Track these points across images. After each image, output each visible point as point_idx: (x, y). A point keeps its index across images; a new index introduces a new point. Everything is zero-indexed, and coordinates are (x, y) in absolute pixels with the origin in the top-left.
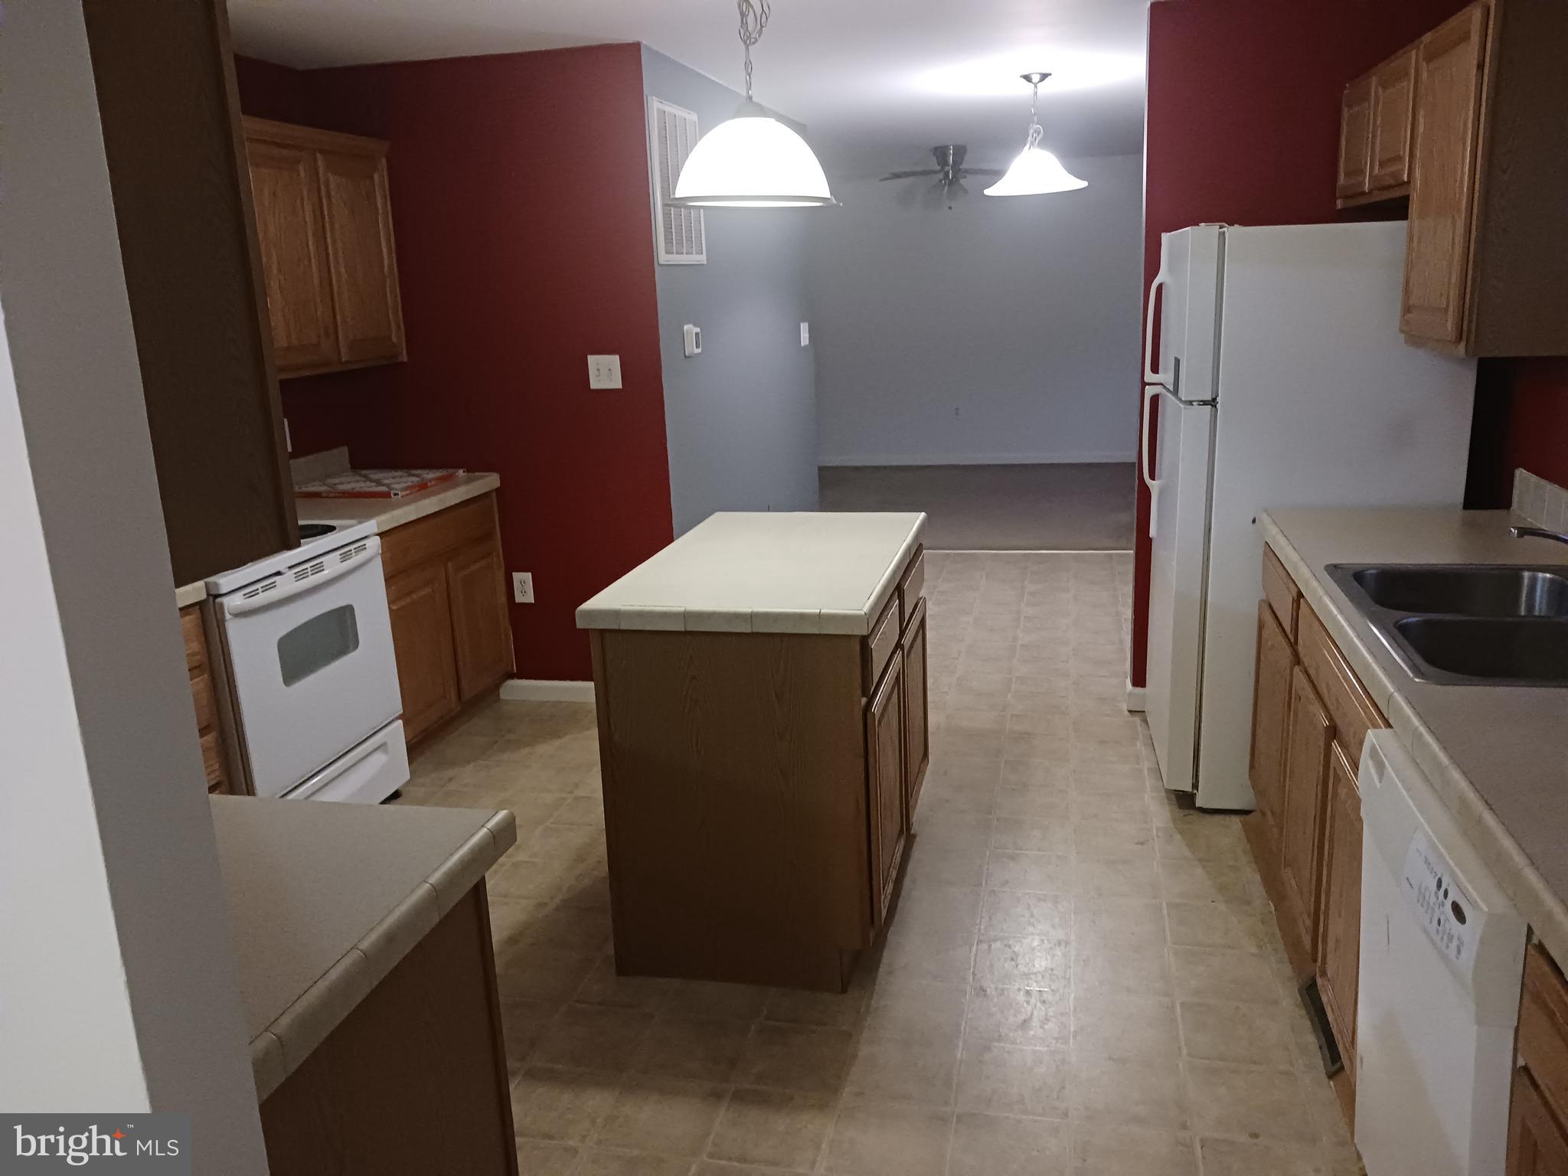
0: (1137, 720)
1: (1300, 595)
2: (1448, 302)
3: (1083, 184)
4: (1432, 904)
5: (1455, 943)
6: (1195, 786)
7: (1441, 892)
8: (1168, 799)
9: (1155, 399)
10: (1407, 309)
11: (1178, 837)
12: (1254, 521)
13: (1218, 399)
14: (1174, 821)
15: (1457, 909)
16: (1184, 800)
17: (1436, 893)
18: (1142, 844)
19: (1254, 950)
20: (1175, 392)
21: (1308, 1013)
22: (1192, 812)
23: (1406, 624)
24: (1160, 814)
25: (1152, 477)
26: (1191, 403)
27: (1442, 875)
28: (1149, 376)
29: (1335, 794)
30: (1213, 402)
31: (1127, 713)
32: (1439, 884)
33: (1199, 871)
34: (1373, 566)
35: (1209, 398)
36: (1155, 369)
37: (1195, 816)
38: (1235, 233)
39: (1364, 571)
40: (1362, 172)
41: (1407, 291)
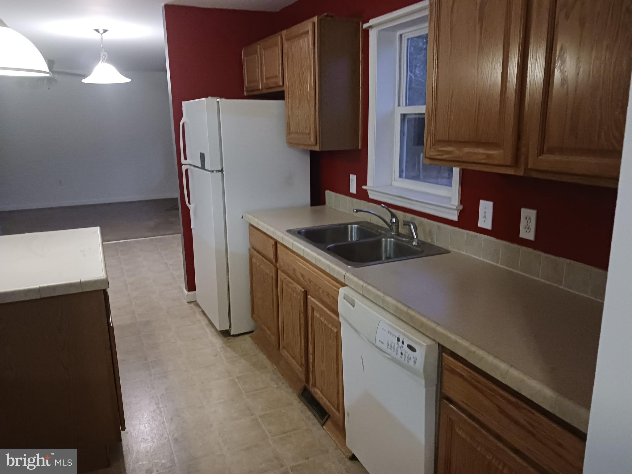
0: (192, 305)
1: (276, 243)
2: (310, 130)
3: (129, 80)
4: (396, 347)
5: (412, 359)
6: (230, 327)
7: (400, 343)
8: (218, 335)
9: (187, 171)
10: (289, 133)
11: (229, 349)
12: (242, 217)
13: (224, 169)
14: (224, 343)
15: (410, 347)
16: (226, 334)
17: (397, 343)
18: (216, 355)
19: (276, 386)
20: (203, 167)
21: (304, 403)
22: (229, 338)
23: (329, 247)
24: (218, 342)
25: (189, 203)
26: (212, 171)
27: (399, 336)
28: (183, 161)
29: (313, 317)
30: (222, 171)
31: (187, 303)
32: (398, 339)
33: (243, 361)
34: (303, 229)
35: (220, 169)
36: (185, 158)
37: (232, 339)
38: (223, 102)
39: (301, 230)
40: (258, 81)
41: (288, 127)
